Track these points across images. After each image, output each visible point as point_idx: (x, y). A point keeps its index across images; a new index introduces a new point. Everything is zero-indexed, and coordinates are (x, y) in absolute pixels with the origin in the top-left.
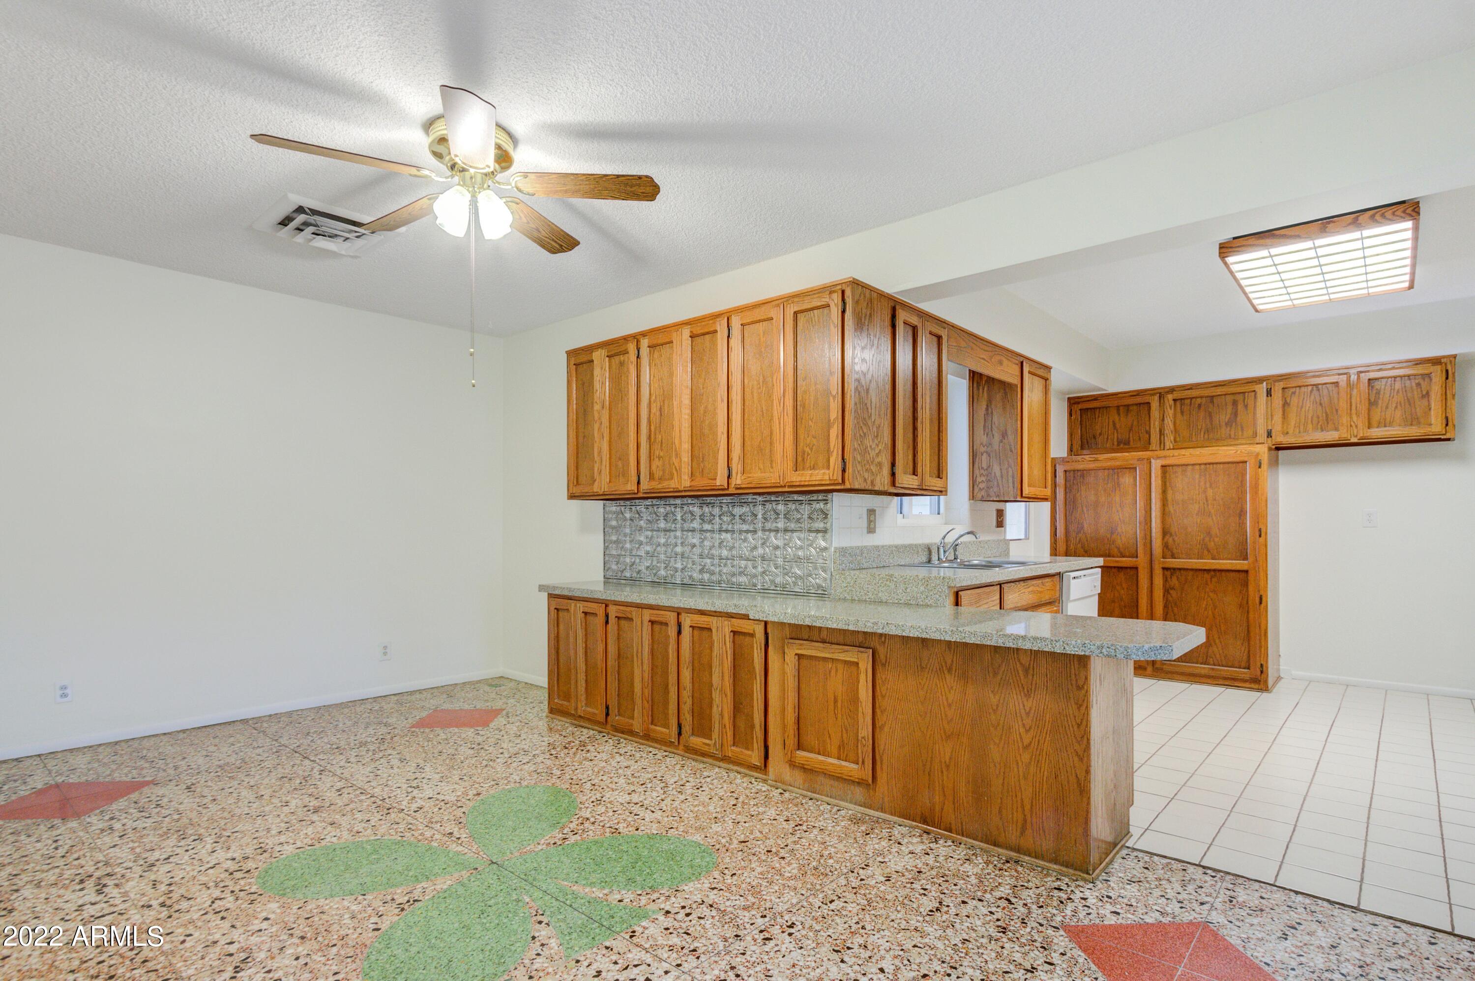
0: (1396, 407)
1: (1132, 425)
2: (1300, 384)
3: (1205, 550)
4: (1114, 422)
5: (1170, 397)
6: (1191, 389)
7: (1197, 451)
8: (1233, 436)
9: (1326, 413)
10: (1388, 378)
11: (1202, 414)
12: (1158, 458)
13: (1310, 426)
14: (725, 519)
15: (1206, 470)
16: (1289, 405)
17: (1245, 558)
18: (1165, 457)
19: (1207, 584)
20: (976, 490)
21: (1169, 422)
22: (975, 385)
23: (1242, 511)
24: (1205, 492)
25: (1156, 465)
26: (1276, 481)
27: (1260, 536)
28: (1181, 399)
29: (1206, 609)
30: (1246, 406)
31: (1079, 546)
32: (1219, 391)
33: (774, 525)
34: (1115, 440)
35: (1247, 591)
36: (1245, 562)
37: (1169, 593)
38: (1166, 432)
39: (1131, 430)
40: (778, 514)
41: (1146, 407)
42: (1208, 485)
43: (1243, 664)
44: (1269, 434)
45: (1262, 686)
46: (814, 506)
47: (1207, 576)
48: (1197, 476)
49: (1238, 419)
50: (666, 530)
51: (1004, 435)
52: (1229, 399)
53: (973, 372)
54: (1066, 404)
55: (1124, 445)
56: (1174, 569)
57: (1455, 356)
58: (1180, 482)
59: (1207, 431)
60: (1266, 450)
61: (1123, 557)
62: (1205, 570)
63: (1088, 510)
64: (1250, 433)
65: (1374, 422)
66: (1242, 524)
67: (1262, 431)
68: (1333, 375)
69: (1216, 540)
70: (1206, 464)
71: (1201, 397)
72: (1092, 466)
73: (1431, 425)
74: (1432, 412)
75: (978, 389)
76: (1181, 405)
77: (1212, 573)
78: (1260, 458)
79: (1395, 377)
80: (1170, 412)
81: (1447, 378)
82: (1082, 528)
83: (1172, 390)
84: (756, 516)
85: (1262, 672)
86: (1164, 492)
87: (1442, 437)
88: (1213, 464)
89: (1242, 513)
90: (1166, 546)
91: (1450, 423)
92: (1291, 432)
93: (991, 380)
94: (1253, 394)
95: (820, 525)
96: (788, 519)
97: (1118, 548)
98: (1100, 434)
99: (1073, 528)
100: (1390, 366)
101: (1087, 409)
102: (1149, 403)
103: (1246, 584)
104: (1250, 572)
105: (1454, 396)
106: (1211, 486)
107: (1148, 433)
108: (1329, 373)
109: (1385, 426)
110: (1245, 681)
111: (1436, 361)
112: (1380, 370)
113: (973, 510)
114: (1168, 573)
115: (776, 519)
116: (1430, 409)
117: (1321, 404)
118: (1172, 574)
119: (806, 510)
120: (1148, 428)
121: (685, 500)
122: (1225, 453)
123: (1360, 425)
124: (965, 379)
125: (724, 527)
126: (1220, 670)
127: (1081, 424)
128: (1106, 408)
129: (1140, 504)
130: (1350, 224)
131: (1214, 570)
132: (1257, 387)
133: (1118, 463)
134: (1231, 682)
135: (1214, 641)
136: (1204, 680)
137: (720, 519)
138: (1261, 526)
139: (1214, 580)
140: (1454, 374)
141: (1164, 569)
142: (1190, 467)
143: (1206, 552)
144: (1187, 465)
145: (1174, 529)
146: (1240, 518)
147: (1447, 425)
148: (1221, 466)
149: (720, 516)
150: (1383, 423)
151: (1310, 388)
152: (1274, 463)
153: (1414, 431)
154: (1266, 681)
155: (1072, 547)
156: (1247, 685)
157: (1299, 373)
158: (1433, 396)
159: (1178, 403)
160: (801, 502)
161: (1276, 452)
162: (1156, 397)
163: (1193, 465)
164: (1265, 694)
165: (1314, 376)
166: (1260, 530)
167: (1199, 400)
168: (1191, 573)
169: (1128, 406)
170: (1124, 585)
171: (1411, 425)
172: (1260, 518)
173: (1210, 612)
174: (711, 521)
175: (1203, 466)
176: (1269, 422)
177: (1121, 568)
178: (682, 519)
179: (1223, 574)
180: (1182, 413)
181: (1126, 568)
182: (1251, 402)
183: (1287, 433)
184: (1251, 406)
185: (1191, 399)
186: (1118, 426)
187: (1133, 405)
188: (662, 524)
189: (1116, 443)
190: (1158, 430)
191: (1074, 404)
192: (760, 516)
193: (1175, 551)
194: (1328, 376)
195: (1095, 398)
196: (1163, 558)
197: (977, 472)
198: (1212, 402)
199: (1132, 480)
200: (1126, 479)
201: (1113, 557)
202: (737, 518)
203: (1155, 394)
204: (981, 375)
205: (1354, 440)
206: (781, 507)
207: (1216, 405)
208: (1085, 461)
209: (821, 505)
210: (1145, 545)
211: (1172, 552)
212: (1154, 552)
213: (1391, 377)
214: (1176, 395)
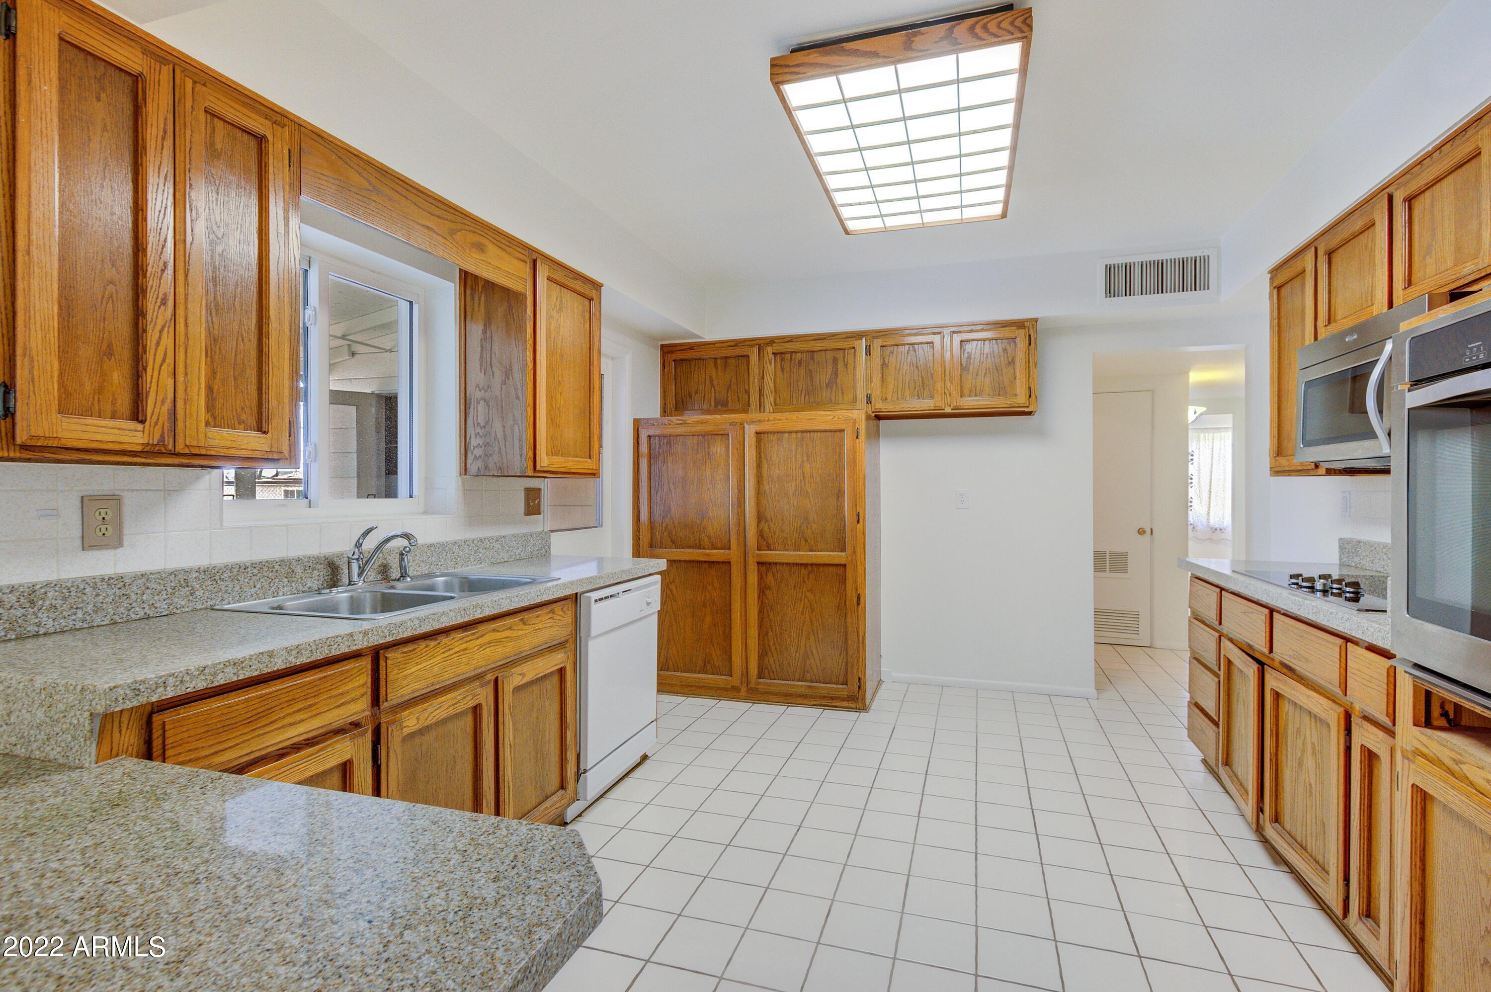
0: (986, 374)
1: (731, 382)
2: (898, 342)
3: (803, 541)
4: (711, 377)
5: (770, 349)
6: (791, 341)
7: (794, 416)
8: (833, 400)
9: (922, 377)
10: (978, 340)
11: (802, 372)
12: (753, 422)
13: (907, 392)
15: (802, 438)
16: (887, 366)
17: (843, 550)
18: (760, 421)
19: (804, 582)
20: (470, 458)
21: (769, 381)
22: (468, 292)
23: (839, 491)
24: (802, 466)
25: (750, 431)
26: (877, 456)
27: (858, 522)
28: (781, 353)
29: (803, 613)
30: (846, 366)
31: (666, 534)
32: (819, 345)
34: (713, 399)
35: (845, 590)
36: (843, 554)
37: (763, 592)
38: (766, 392)
39: (729, 387)
41: (744, 360)
42: (805, 459)
43: (841, 679)
44: (869, 401)
45: (860, 705)
47: (804, 571)
48: (794, 447)
49: (839, 381)
51: (508, 373)
52: (830, 355)
53: (466, 273)
54: (658, 353)
55: (721, 406)
56: (770, 564)
57: (1036, 320)
58: (776, 452)
59: (808, 393)
60: (864, 416)
61: (716, 549)
62: (802, 564)
63: (675, 488)
64: (850, 396)
65: (966, 392)
66: (840, 508)
67: (861, 396)
68: (928, 334)
69: (815, 526)
70: (802, 432)
71: (802, 352)
72: (680, 430)
73: (1016, 395)
74: (1018, 381)
75: (473, 299)
76: (782, 360)
77: (810, 568)
78: (857, 426)
79: (984, 340)
80: (771, 368)
81: (1030, 344)
82: (669, 510)
83: (771, 341)
85: (859, 688)
86: (759, 466)
87: (1026, 410)
88: (810, 432)
89: (840, 494)
90: (761, 534)
91: (1033, 395)
92: (889, 398)
93: (490, 286)
94: (853, 351)
97: (709, 537)
98: (696, 392)
99: (658, 512)
100: (979, 327)
101: (683, 360)
102: (747, 356)
103: (843, 581)
104: (847, 566)
105: (1036, 364)
106: (808, 460)
107: (747, 392)
108: (925, 331)
109: (976, 395)
110: (842, 699)
111: (1020, 324)
112: (971, 331)
113: (467, 492)
114: (763, 569)
116: (1015, 378)
117: (917, 367)
118: (767, 571)
120: (747, 387)
122: (822, 419)
123: (954, 393)
124: (453, 282)
126: (818, 688)
127: (675, 379)
128: (703, 359)
129: (733, 482)
130: (941, 39)
131: (812, 565)
132: (856, 343)
133: (708, 428)
134: (828, 702)
135: (812, 653)
136: (800, 700)
138: (859, 510)
139: (812, 576)
140: (1036, 339)
141: (758, 563)
142: (786, 435)
143: (803, 543)
144: (783, 432)
145: (769, 514)
146: (838, 500)
147: (1030, 396)
148: (819, 434)
150: (975, 392)
151: (907, 347)
152: (874, 435)
153: (1000, 403)
154: (864, 699)
155: (658, 535)
156: (845, 704)
157: (896, 330)
158: (1018, 364)
159: (778, 357)
161: (875, 422)
162: (756, 349)
163: (790, 432)
164: (863, 715)
165: (910, 335)
166: (858, 515)
167: (799, 355)
168: (787, 568)
169: (726, 358)
170: (717, 585)
171: (999, 395)
172: (857, 500)
173: (808, 617)
175: (799, 435)
176: (869, 387)
177: (713, 562)
179: (821, 569)
180: (782, 369)
181: (718, 562)
182: (850, 360)
183: (886, 399)
184: (850, 367)
185: (791, 353)
186: (715, 383)
187: (730, 357)
189: (713, 404)
190: (757, 389)
191: (668, 353)
193: (770, 541)
194: (923, 334)
195: (691, 347)
196: (758, 549)
197: (471, 430)
198: (812, 358)
199: (723, 449)
200: (718, 449)
201: (704, 548)
203: (752, 346)
204: (476, 277)
205: (948, 410)
207: (816, 361)
208: (675, 425)
210: (738, 534)
211: (767, 543)
212: (748, 543)
213: (980, 340)
214: (777, 348)
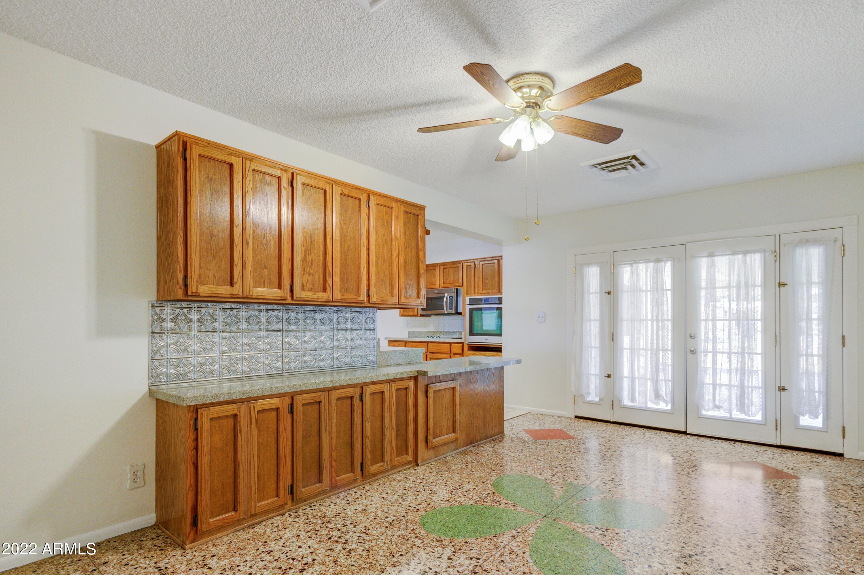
14: (308, 321)
33: (344, 326)
40: (347, 320)
46: (339, 314)
50: (247, 331)
84: (332, 320)
95: (371, 326)
96: (353, 322)
115: (346, 322)
119: (363, 317)
121: (271, 307)
125: (308, 328)
137: (304, 322)
149: (304, 319)
160: (360, 313)
174: (296, 323)
178: (267, 322)
188: (244, 326)
192: (335, 320)
202: (318, 321)
206: (348, 315)
209: (371, 315)
